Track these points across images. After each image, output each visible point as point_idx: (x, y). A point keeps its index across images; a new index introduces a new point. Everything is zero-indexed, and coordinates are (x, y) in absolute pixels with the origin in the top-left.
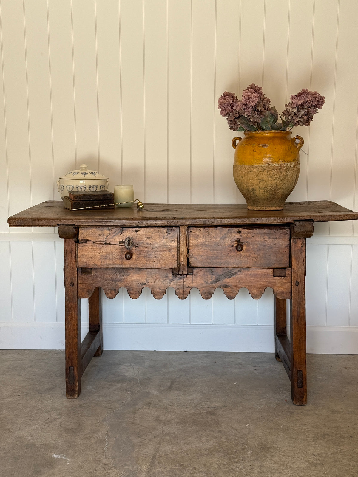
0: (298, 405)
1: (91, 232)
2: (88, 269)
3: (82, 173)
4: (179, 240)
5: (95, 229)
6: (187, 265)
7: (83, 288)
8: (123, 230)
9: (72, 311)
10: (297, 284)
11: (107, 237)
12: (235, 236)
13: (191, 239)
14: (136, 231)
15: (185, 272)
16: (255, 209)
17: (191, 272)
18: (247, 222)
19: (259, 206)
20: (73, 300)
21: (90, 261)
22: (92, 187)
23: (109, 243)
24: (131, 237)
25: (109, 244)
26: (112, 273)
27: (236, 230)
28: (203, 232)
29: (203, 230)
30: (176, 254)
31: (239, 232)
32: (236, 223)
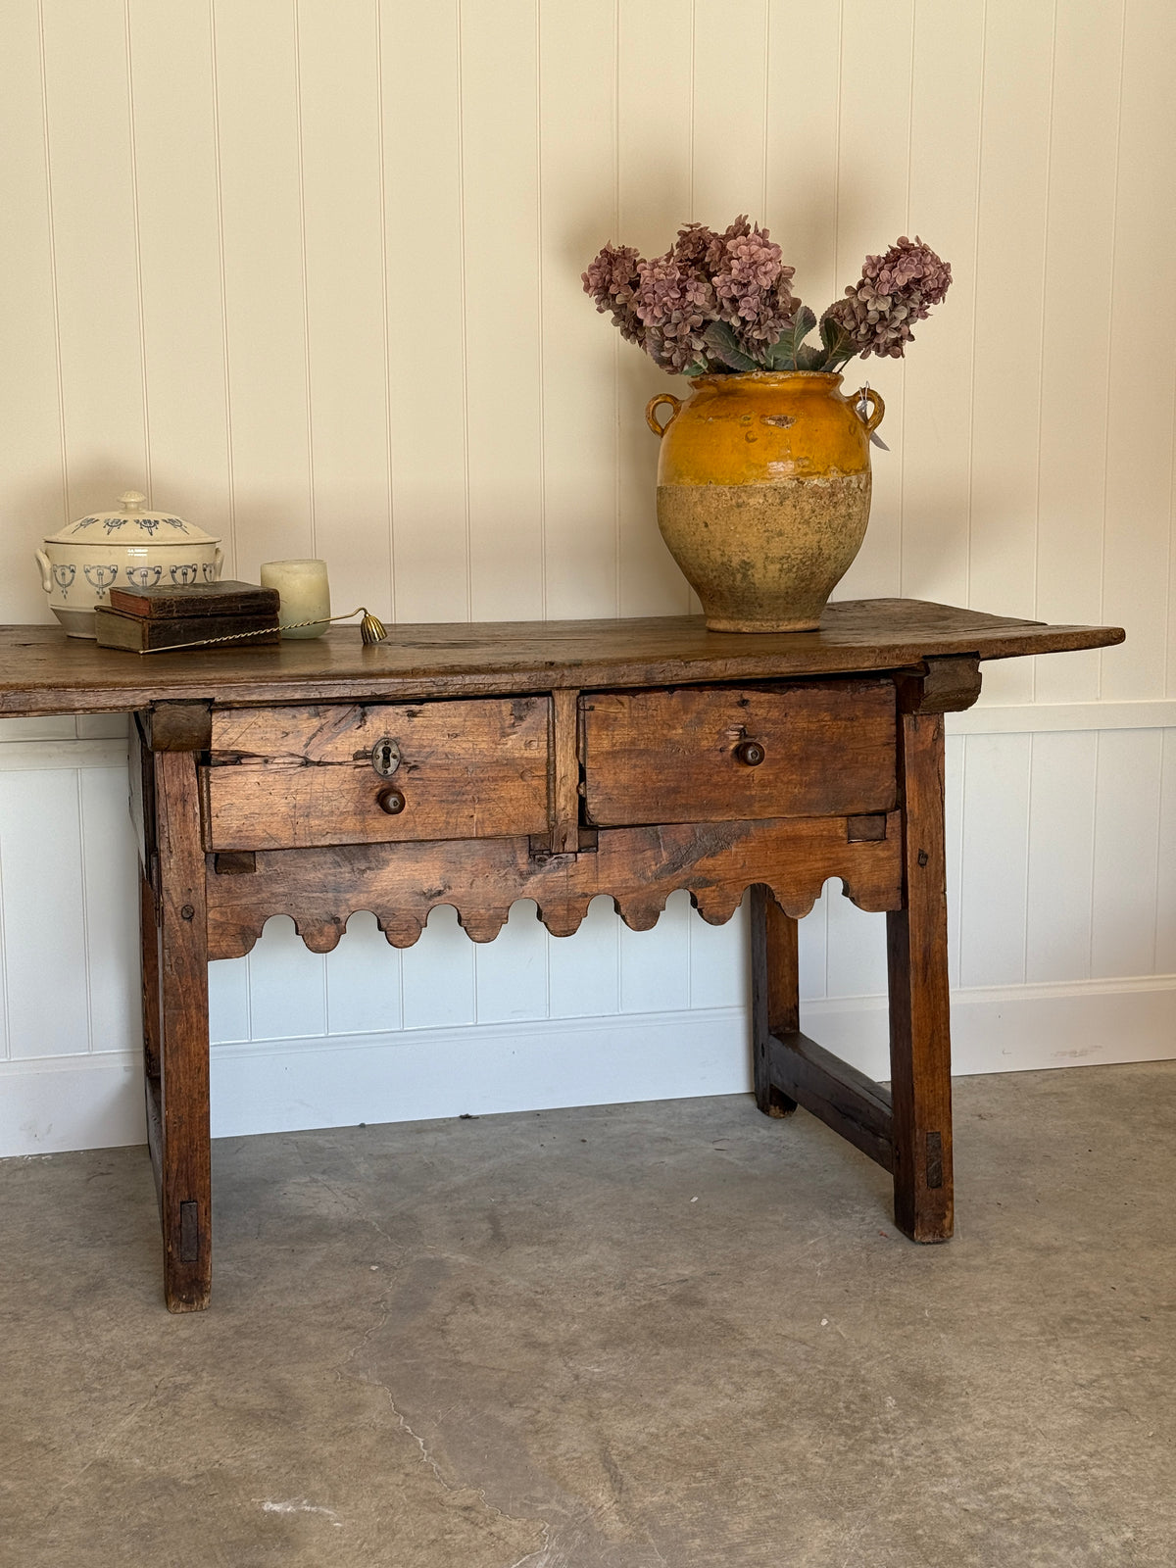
0: (929, 1243)
1: (253, 726)
2: (241, 856)
3: (138, 522)
4: (551, 738)
5: (268, 714)
6: (577, 823)
7: (222, 923)
8: (364, 715)
9: (189, 1006)
10: (922, 860)
11: (311, 739)
12: (730, 717)
13: (592, 732)
14: (412, 714)
15: (571, 845)
16: (744, 630)
17: (591, 843)
18: (783, 670)
19: (757, 620)
20: (192, 968)
21: (252, 828)
22: (179, 572)
23: (320, 762)
24: (393, 735)
25: (319, 764)
26: (325, 863)
27: (733, 695)
28: (630, 708)
29: (630, 701)
30: (541, 784)
31: (743, 703)
32: (750, 674)
